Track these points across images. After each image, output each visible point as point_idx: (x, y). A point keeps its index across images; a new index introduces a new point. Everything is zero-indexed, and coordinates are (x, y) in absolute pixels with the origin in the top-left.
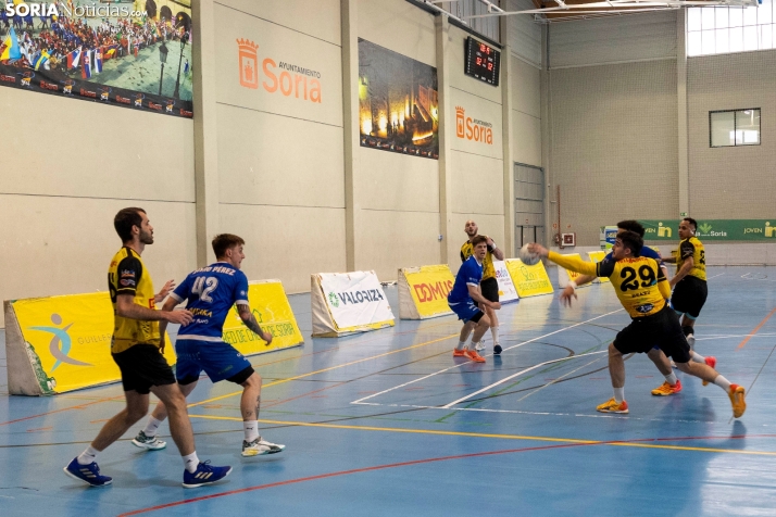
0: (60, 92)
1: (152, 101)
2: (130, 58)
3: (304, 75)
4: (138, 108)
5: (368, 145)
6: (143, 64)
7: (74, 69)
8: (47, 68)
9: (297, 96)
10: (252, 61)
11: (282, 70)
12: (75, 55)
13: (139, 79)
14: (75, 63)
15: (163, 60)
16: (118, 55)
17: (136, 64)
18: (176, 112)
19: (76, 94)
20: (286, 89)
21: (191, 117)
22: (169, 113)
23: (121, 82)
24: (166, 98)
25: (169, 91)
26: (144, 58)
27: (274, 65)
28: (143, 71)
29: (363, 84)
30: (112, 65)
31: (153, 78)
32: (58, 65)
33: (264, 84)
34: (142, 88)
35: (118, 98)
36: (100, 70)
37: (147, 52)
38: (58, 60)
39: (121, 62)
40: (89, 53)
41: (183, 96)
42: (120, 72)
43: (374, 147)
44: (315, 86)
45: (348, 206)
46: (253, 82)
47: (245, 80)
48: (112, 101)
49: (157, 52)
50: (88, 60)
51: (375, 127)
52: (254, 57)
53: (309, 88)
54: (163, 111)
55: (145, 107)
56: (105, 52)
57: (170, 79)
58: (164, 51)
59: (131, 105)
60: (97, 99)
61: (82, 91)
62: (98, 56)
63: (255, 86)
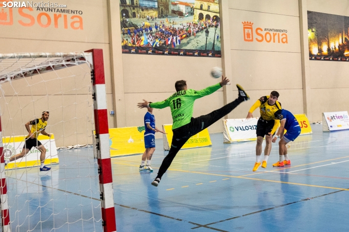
0: (163, 54)
1: (202, 52)
2: (192, 37)
3: (277, 33)
4: (196, 56)
5: (316, 59)
6: (198, 39)
7: (169, 45)
8: (158, 46)
9: (274, 42)
10: (250, 30)
11: (266, 32)
12: (169, 39)
13: (196, 45)
14: (169, 43)
15: (207, 36)
16: (187, 37)
17: (195, 39)
18: (213, 56)
19: (170, 54)
20: (268, 39)
21: (220, 57)
22: (210, 56)
23: (188, 47)
24: (209, 51)
25: (210, 48)
26: (198, 36)
27: (262, 30)
28: (198, 42)
29: (312, 32)
30: (185, 41)
31: (203, 43)
32: (163, 44)
33: (257, 39)
34: (198, 48)
35: (187, 53)
36: (180, 43)
37: (200, 34)
38: (163, 42)
39: (188, 39)
40: (175, 38)
41: (216, 49)
42: (188, 43)
43: (320, 59)
44: (284, 36)
45: (304, 88)
46: (251, 39)
47: (246, 38)
48: (185, 55)
49: (204, 33)
50: (175, 40)
51: (320, 51)
52: (251, 28)
53: (281, 37)
54: (207, 56)
55: (199, 55)
56: (181, 36)
57: (210, 43)
58: (207, 32)
59: (193, 55)
60: (179, 54)
61: (172, 52)
62: (179, 38)
63: (252, 40)
